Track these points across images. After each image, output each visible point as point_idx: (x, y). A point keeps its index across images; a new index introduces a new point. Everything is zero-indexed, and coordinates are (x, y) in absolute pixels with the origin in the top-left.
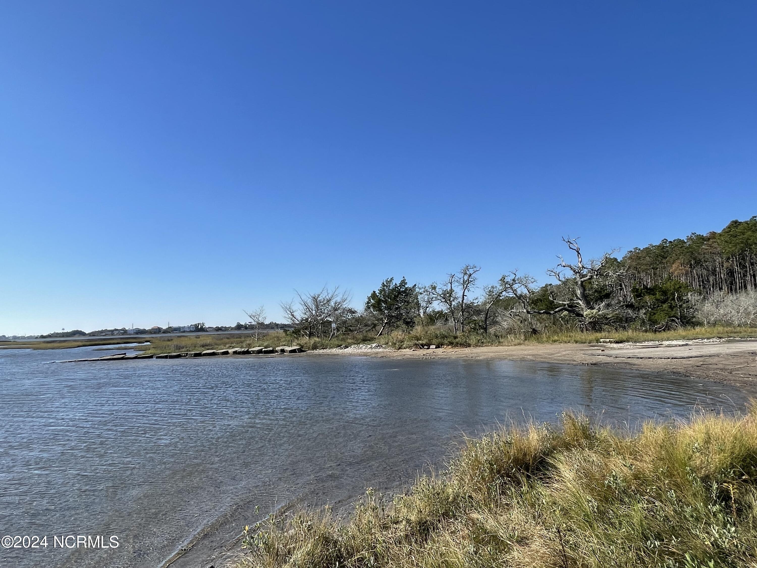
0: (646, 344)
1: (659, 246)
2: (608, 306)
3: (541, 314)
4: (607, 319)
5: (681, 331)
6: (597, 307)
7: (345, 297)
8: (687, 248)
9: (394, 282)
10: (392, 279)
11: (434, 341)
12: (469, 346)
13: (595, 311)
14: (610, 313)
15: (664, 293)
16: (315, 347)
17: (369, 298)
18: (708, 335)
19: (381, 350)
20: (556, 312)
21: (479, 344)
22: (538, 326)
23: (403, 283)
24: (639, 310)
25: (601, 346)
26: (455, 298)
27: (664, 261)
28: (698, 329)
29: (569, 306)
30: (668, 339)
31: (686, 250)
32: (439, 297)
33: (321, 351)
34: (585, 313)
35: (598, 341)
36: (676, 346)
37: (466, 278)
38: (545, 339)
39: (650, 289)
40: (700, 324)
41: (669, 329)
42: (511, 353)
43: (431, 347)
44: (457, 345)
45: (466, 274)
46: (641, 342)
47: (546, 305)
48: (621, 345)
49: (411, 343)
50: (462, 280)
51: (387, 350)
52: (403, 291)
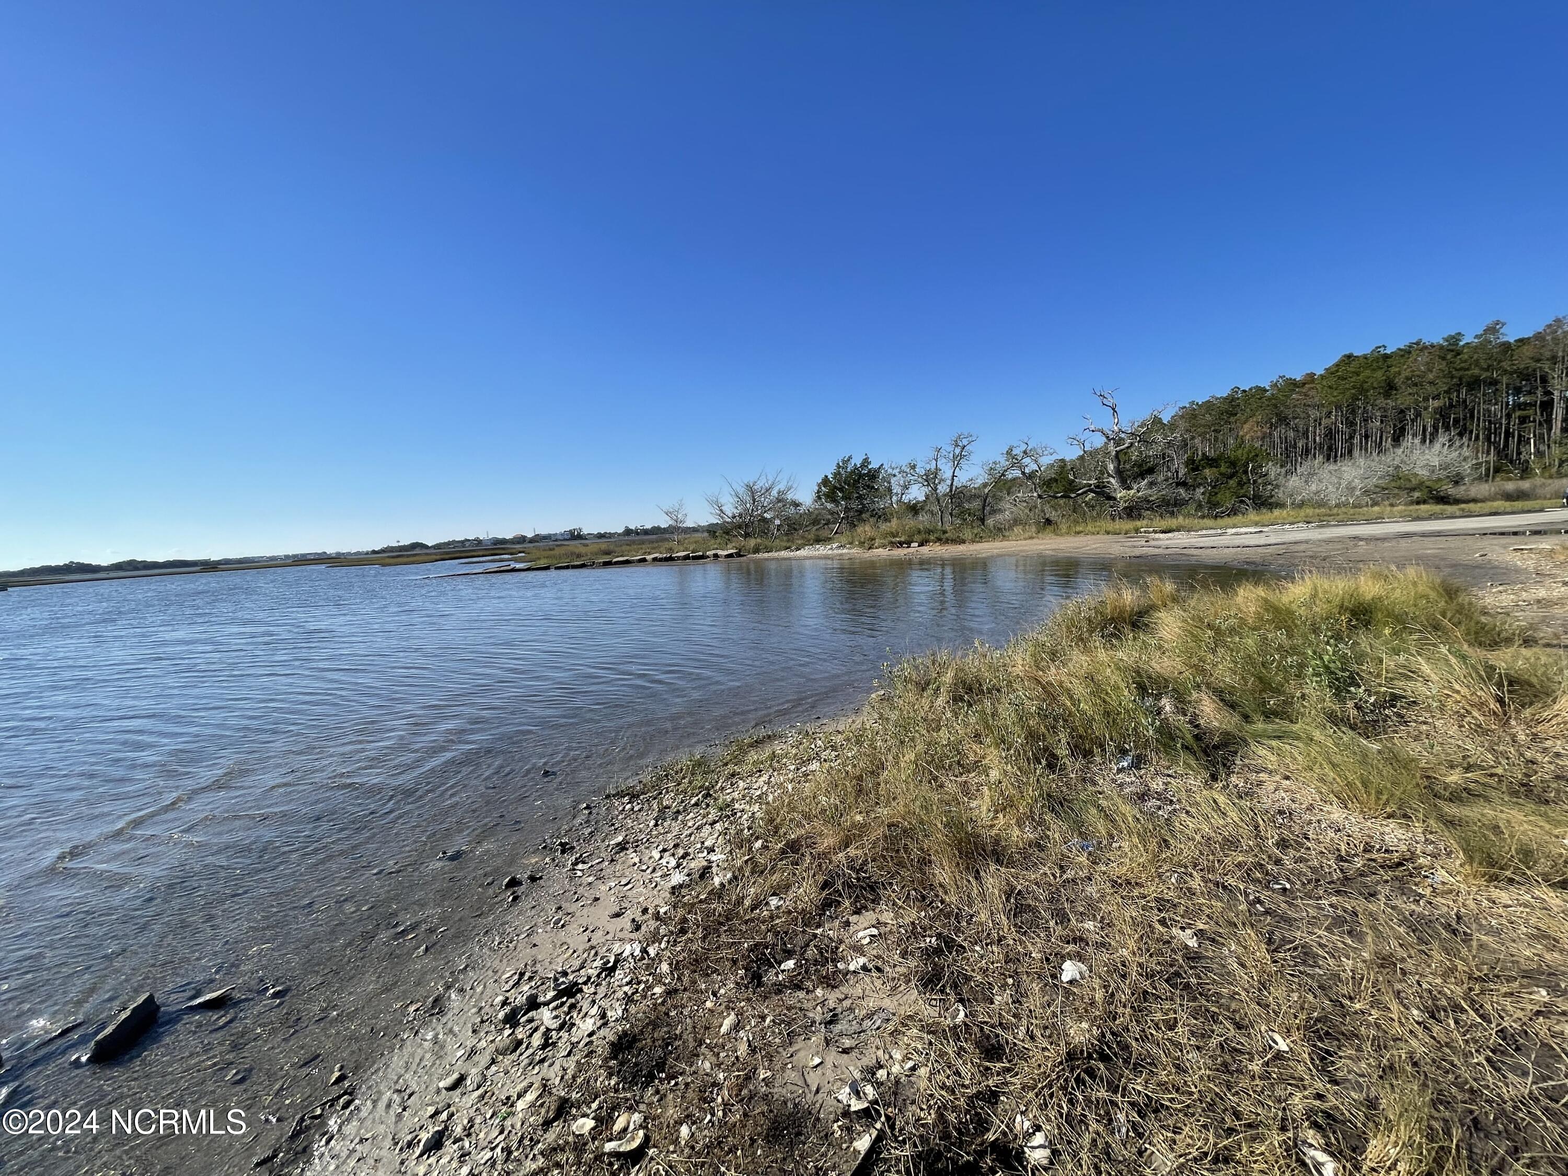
0: (1204, 532)
1: (1226, 399)
2: (1151, 484)
3: (1057, 498)
4: (1149, 501)
5: (1253, 516)
6: (1135, 487)
7: (790, 484)
8: (1269, 399)
9: (853, 462)
10: (850, 458)
11: (916, 537)
12: (963, 542)
13: (1132, 492)
14: (1154, 494)
15: (1233, 464)
16: (757, 550)
17: (819, 485)
18: (1291, 519)
19: (845, 551)
20: (1079, 495)
21: (977, 539)
22: (1053, 515)
23: (866, 462)
24: (1194, 490)
25: (1143, 537)
26: (942, 480)
27: (1232, 419)
28: (1277, 512)
29: (1096, 487)
30: (1234, 526)
31: (1267, 403)
32: (920, 480)
33: (766, 555)
34: (1119, 495)
35: (1137, 531)
36: (1246, 533)
37: (958, 451)
38: (1063, 531)
39: (1212, 459)
40: (1281, 505)
41: (1235, 514)
42: (1021, 548)
43: (912, 545)
44: (947, 541)
45: (957, 445)
46: (1197, 531)
47: (1063, 486)
48: (1170, 535)
49: (886, 542)
50: (951, 455)
51: (853, 551)
52: (864, 474)
